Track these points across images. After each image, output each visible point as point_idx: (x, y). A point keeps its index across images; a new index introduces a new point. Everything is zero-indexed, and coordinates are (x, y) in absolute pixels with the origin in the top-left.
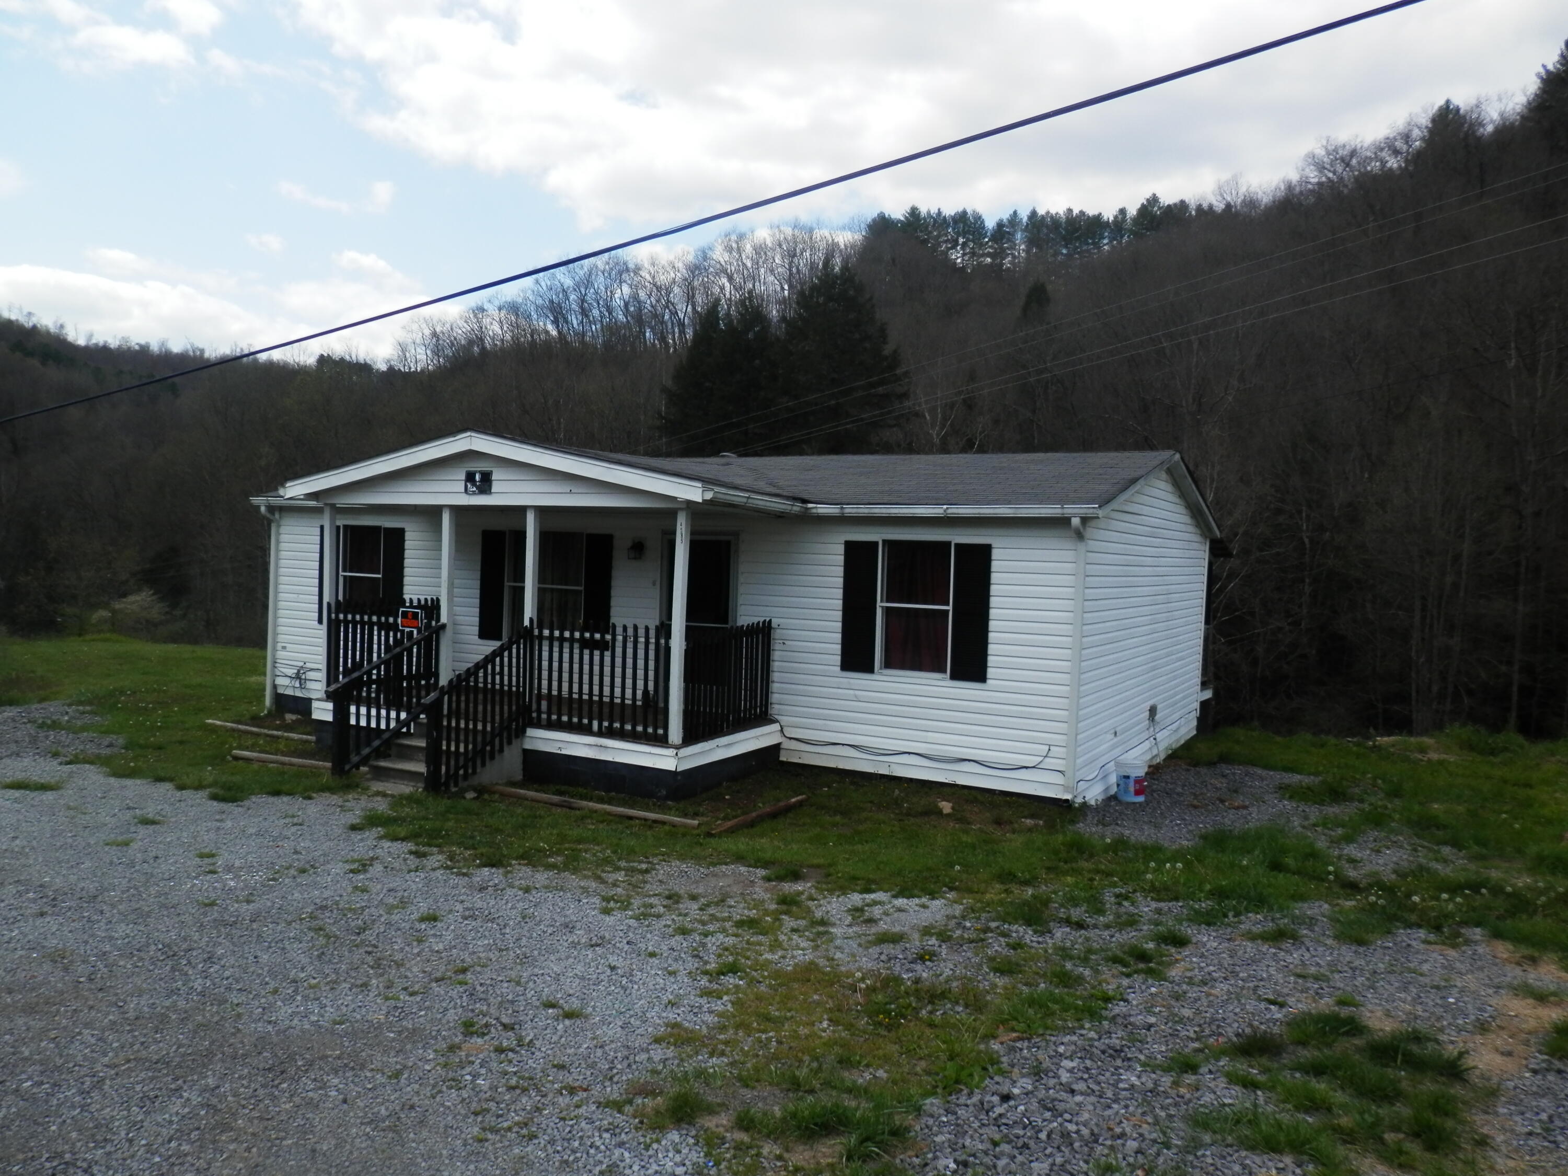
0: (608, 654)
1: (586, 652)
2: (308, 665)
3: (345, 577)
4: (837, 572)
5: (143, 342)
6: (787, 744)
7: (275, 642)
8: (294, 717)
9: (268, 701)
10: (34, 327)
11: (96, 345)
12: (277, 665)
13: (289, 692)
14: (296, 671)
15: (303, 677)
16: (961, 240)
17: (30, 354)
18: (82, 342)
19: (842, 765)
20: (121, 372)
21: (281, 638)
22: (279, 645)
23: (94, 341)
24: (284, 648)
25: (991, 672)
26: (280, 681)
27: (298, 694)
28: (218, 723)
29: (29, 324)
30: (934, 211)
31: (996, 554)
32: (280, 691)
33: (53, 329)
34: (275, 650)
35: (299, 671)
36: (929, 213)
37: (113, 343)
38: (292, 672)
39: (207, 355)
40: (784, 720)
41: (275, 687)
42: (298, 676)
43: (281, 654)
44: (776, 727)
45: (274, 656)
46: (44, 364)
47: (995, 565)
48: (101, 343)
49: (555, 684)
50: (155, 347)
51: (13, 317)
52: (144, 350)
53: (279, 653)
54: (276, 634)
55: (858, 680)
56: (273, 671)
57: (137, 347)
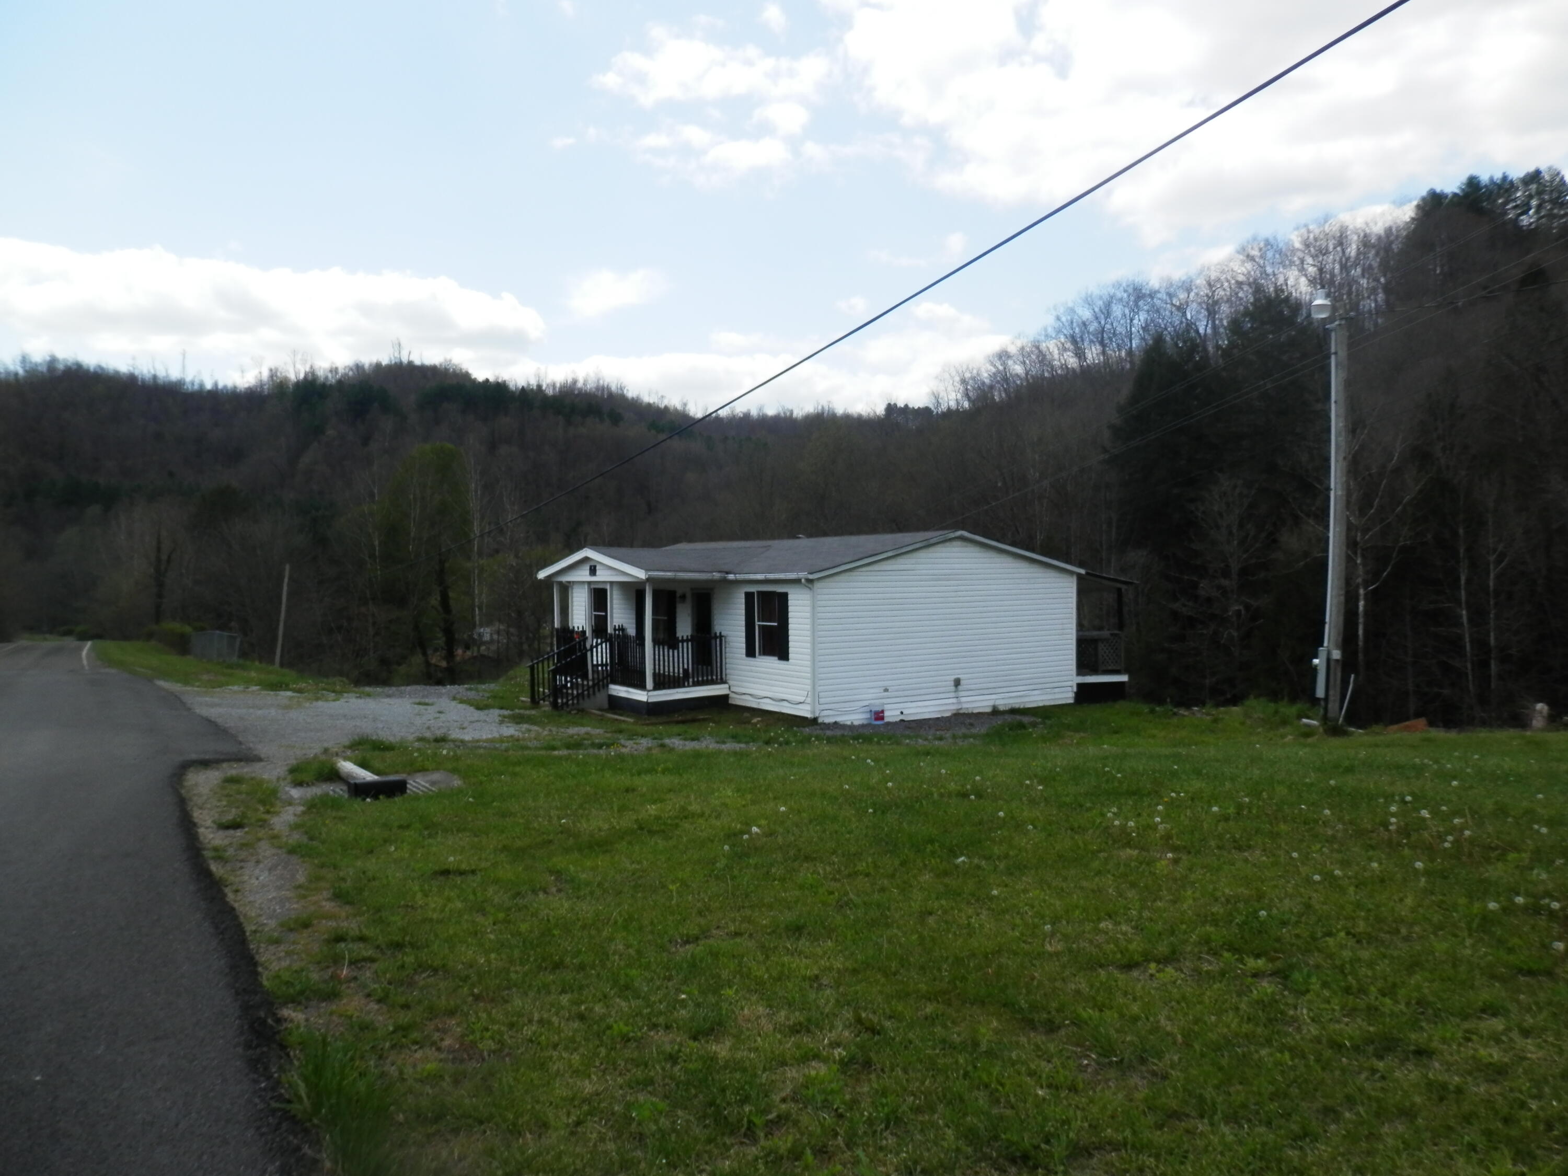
0: (676, 652)
1: (671, 651)
4: (742, 607)
6: (732, 695)
10: (666, 408)
16: (1534, 203)
17: (660, 430)
19: (749, 705)
20: (726, 438)
25: (791, 656)
30: (1498, 176)
31: (790, 597)
33: (679, 407)
36: (1491, 179)
39: (795, 415)
40: (731, 682)
44: (726, 686)
46: (670, 437)
47: (790, 603)
49: (662, 668)
51: (651, 402)
55: (751, 661)
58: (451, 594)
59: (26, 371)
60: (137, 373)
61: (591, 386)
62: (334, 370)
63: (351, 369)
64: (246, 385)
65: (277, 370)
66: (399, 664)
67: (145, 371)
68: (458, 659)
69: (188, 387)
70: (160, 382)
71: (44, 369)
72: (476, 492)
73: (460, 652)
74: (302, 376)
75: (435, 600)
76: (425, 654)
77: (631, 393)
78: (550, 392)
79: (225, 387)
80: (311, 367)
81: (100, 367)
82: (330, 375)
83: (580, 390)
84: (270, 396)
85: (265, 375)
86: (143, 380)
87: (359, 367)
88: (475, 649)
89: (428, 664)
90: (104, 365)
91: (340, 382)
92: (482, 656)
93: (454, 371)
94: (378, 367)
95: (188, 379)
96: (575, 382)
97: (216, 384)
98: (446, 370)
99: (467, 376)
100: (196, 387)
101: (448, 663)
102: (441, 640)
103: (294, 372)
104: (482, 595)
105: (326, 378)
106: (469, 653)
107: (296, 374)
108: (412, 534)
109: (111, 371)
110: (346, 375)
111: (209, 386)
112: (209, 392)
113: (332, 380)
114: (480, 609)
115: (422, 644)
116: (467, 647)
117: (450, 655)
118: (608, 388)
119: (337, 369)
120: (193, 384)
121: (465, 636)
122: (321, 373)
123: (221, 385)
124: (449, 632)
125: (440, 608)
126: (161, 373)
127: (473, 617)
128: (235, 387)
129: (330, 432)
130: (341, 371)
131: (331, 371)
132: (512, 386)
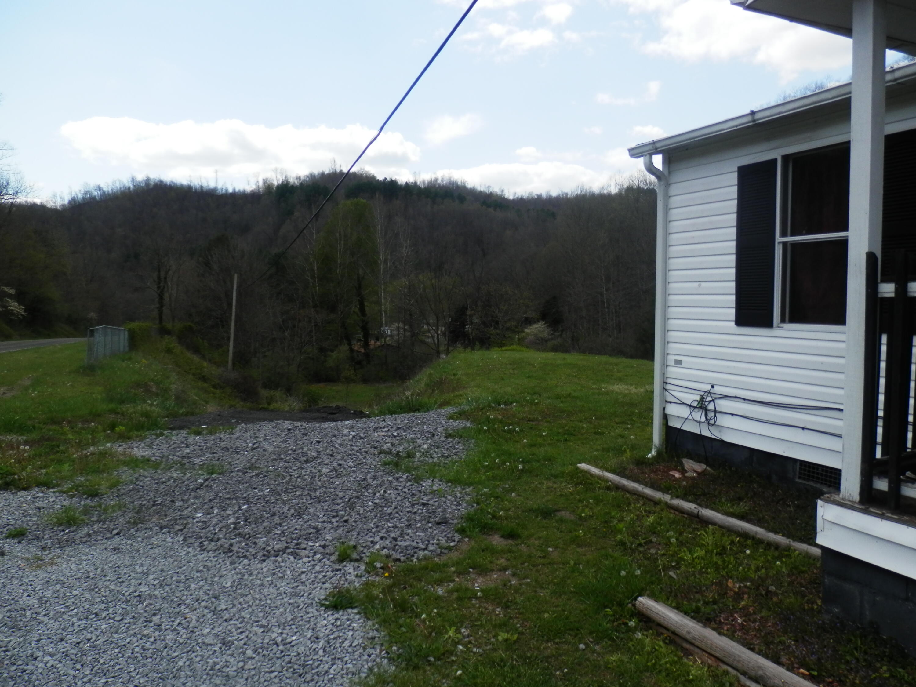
2: (718, 390)
3: (785, 244)
5: (539, 193)
7: (665, 354)
8: (700, 467)
9: (657, 438)
10: (491, 193)
11: (518, 198)
12: (668, 387)
13: (690, 427)
14: (698, 398)
15: (711, 407)
17: (489, 206)
18: (511, 198)
20: (529, 210)
21: (673, 348)
22: (671, 359)
23: (517, 196)
24: (678, 363)
26: (671, 410)
27: (706, 433)
28: (595, 470)
29: (488, 192)
32: (675, 424)
34: (665, 365)
35: (702, 398)
37: (525, 195)
38: (692, 398)
41: (665, 417)
42: (702, 405)
43: (673, 371)
45: (663, 374)
46: (495, 209)
48: (520, 197)
50: (544, 195)
51: (482, 190)
52: (539, 197)
53: (670, 369)
54: (666, 343)
56: (663, 396)
57: (536, 197)
58: (366, 304)
59: (134, 186)
60: (192, 185)
61: (446, 181)
62: (298, 178)
63: (308, 177)
64: (251, 189)
65: (267, 179)
66: (332, 351)
67: (196, 184)
68: (372, 347)
69: (219, 192)
70: (204, 189)
71: (143, 185)
72: (381, 233)
73: (372, 342)
74: (280, 182)
75: (355, 308)
76: (350, 344)
77: (470, 185)
78: (422, 186)
79: (239, 191)
80: (286, 177)
81: (172, 182)
82: (296, 182)
83: (439, 184)
84: (263, 195)
85: (261, 184)
86: (196, 189)
87: (312, 176)
88: (383, 340)
89: (352, 350)
90: (175, 181)
91: (301, 184)
92: (388, 345)
93: (366, 176)
94: (323, 175)
95: (219, 187)
96: (436, 180)
97: (234, 189)
98: (362, 175)
99: (374, 177)
100: (224, 192)
101: (365, 350)
102: (361, 336)
103: (276, 180)
104: (386, 305)
105: (294, 183)
106: (378, 343)
107: (278, 181)
108: (339, 261)
109: (178, 184)
110: (305, 180)
111: (230, 191)
112: (231, 194)
113: (297, 183)
114: (386, 312)
115: (348, 338)
116: (377, 339)
117: (366, 344)
118: (456, 183)
119: (300, 177)
120: (222, 190)
121: (376, 332)
122: (291, 181)
123: (237, 190)
124: (365, 329)
125: (359, 314)
126: (205, 185)
127: (381, 319)
128: (245, 191)
129: (297, 214)
130: (302, 178)
131: (297, 179)
132: (400, 183)
